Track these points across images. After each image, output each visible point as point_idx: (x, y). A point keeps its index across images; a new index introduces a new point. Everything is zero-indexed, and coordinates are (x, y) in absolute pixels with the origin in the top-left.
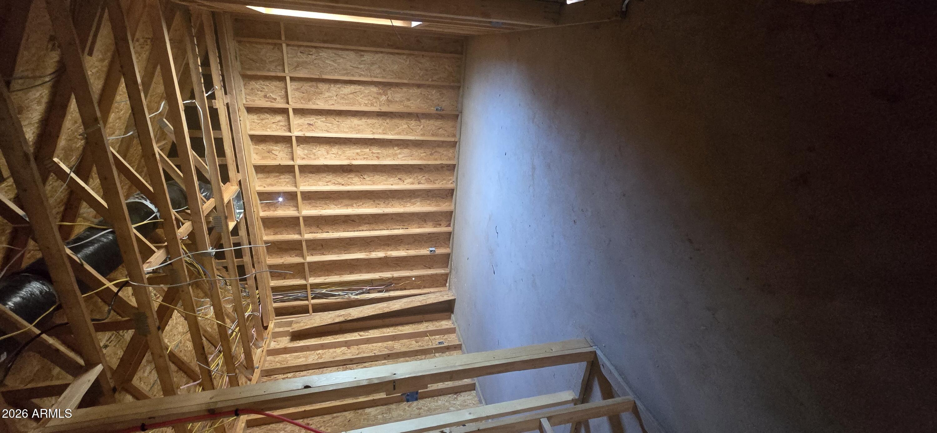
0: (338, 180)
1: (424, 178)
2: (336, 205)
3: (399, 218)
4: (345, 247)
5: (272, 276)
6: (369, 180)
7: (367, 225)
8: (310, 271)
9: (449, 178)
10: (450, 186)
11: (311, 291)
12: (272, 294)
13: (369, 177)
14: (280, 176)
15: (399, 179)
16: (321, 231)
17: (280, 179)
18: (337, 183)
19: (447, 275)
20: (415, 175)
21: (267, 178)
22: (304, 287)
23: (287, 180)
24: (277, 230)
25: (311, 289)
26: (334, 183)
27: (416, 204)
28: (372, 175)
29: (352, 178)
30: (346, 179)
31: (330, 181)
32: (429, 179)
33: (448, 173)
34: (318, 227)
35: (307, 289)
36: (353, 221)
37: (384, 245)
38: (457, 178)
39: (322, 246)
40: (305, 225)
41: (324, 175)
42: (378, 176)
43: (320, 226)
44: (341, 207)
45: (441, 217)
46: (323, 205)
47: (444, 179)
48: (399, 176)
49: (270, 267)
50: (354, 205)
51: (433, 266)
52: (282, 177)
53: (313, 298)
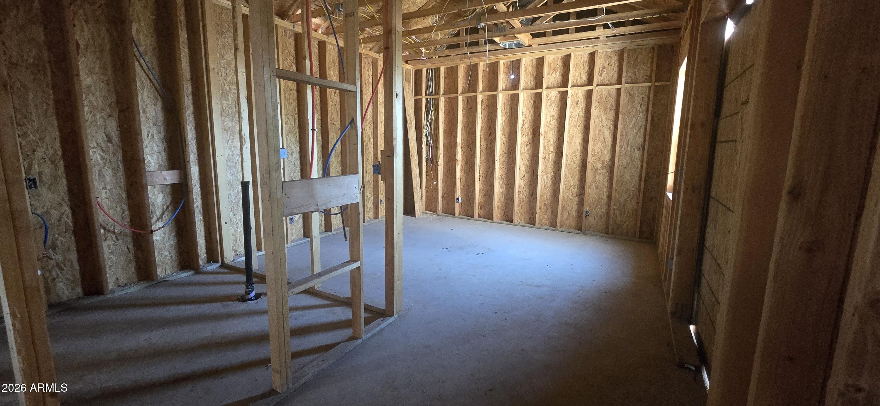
0: (526, 124)
1: (524, 197)
2: (505, 121)
3: (489, 174)
4: (467, 127)
5: (448, 68)
6: (525, 150)
7: (485, 146)
8: (449, 98)
9: (522, 219)
10: (516, 219)
11: (433, 99)
12: (434, 68)
13: (528, 150)
14: (533, 77)
15: (525, 175)
16: (483, 108)
17: (531, 77)
18: (525, 122)
19: (436, 212)
20: (527, 190)
21: (532, 67)
22: (437, 92)
23: (529, 83)
24: (487, 73)
25: (435, 98)
26: (524, 121)
27: (501, 188)
28: (530, 152)
29: (528, 135)
30: (527, 130)
31: (526, 117)
32: (522, 202)
33: (527, 218)
34: (487, 106)
35: (435, 95)
36: (490, 135)
37: (467, 159)
38: (522, 226)
39: (470, 109)
40: (489, 96)
41: (532, 112)
42: (528, 158)
43: (487, 107)
44: (503, 125)
45: (488, 209)
46: (505, 111)
47: (521, 215)
48: (527, 175)
49: (457, 67)
50: (503, 137)
51: (444, 200)
52: (532, 78)
53: (427, 100)
